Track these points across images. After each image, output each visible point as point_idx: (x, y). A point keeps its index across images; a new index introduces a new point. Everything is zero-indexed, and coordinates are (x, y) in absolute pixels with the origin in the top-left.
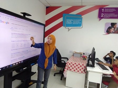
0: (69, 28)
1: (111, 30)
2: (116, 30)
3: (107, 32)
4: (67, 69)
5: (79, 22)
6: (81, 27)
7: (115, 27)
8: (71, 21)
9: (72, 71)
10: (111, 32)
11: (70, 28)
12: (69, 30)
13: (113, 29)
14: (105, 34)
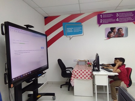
0: (70, 37)
1: (112, 35)
2: (116, 34)
3: (107, 37)
4: (74, 77)
5: (80, 29)
7: (114, 31)
8: (72, 30)
9: (79, 78)
10: (112, 37)
13: (113, 33)
14: (106, 39)
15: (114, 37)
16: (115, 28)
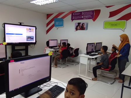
5: (62, 23)
6: (63, 26)
8: (58, 23)
11: (58, 27)
12: (57, 29)
13: (79, 27)
15: (79, 30)
16: (80, 23)
